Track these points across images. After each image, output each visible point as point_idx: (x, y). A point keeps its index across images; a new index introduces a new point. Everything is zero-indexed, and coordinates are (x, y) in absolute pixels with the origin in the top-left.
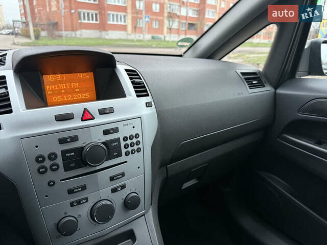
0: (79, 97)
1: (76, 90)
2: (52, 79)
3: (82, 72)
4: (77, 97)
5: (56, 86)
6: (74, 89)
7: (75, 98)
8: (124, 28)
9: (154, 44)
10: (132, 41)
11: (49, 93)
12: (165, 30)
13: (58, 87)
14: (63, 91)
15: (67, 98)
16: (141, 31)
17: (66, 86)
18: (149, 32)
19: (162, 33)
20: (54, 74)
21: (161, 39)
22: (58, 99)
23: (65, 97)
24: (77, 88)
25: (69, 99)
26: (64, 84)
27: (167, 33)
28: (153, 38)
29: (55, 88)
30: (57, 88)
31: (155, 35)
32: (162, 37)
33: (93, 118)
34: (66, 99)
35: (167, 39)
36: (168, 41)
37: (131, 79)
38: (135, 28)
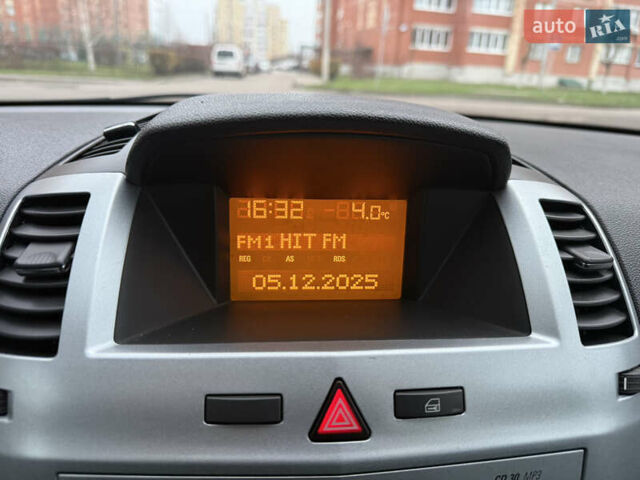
0: (343, 282)
1: (336, 259)
2: (259, 213)
3: (369, 197)
4: (334, 283)
5: (269, 239)
6: (330, 253)
7: (325, 287)
8: (499, 61)
9: (563, 96)
10: (513, 88)
11: (242, 259)
12: (595, 66)
13: (276, 242)
14: (290, 259)
15: (300, 283)
16: (537, 67)
17: (303, 241)
18: (554, 71)
19: (586, 73)
20: (268, 196)
21: (578, 86)
22: (268, 284)
23: (293, 278)
24: (339, 252)
25: (306, 287)
26: (297, 236)
27: (599, 73)
28: (562, 83)
29: (264, 243)
30: (270, 246)
31: (568, 77)
32: (583, 81)
33: (363, 433)
34: (294, 287)
35: (598, 85)
36: (598, 93)
37: (562, 245)
38: (524, 61)
